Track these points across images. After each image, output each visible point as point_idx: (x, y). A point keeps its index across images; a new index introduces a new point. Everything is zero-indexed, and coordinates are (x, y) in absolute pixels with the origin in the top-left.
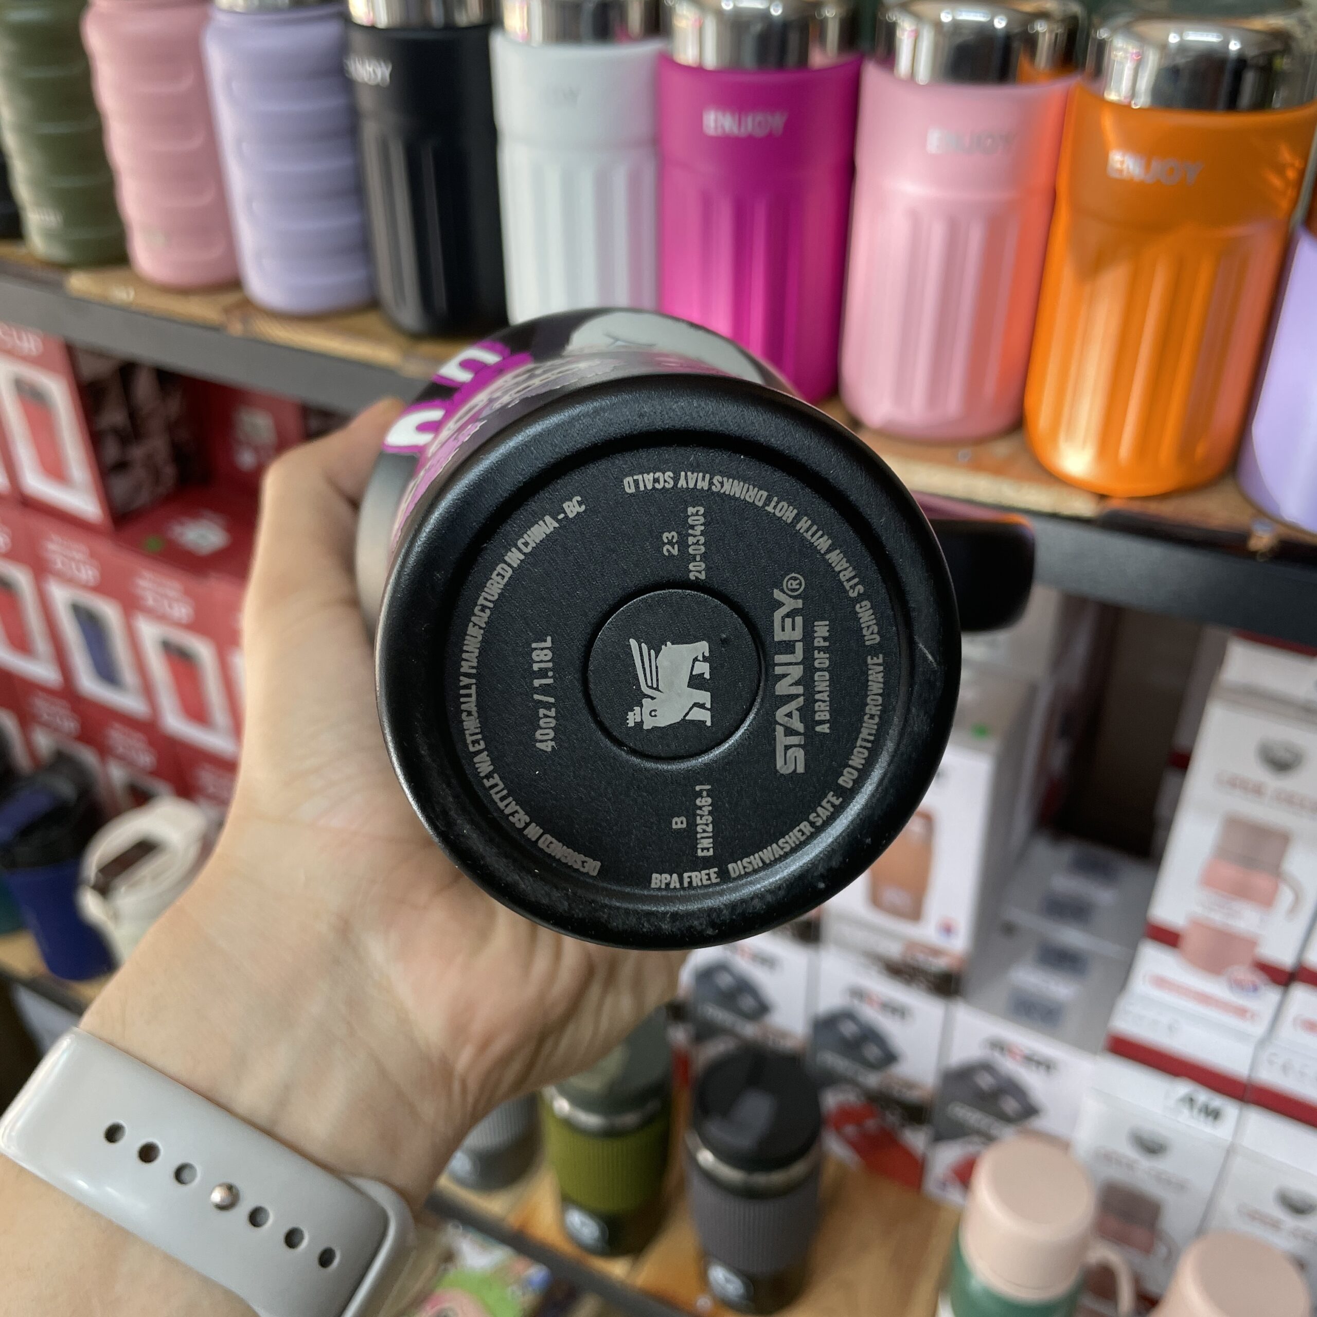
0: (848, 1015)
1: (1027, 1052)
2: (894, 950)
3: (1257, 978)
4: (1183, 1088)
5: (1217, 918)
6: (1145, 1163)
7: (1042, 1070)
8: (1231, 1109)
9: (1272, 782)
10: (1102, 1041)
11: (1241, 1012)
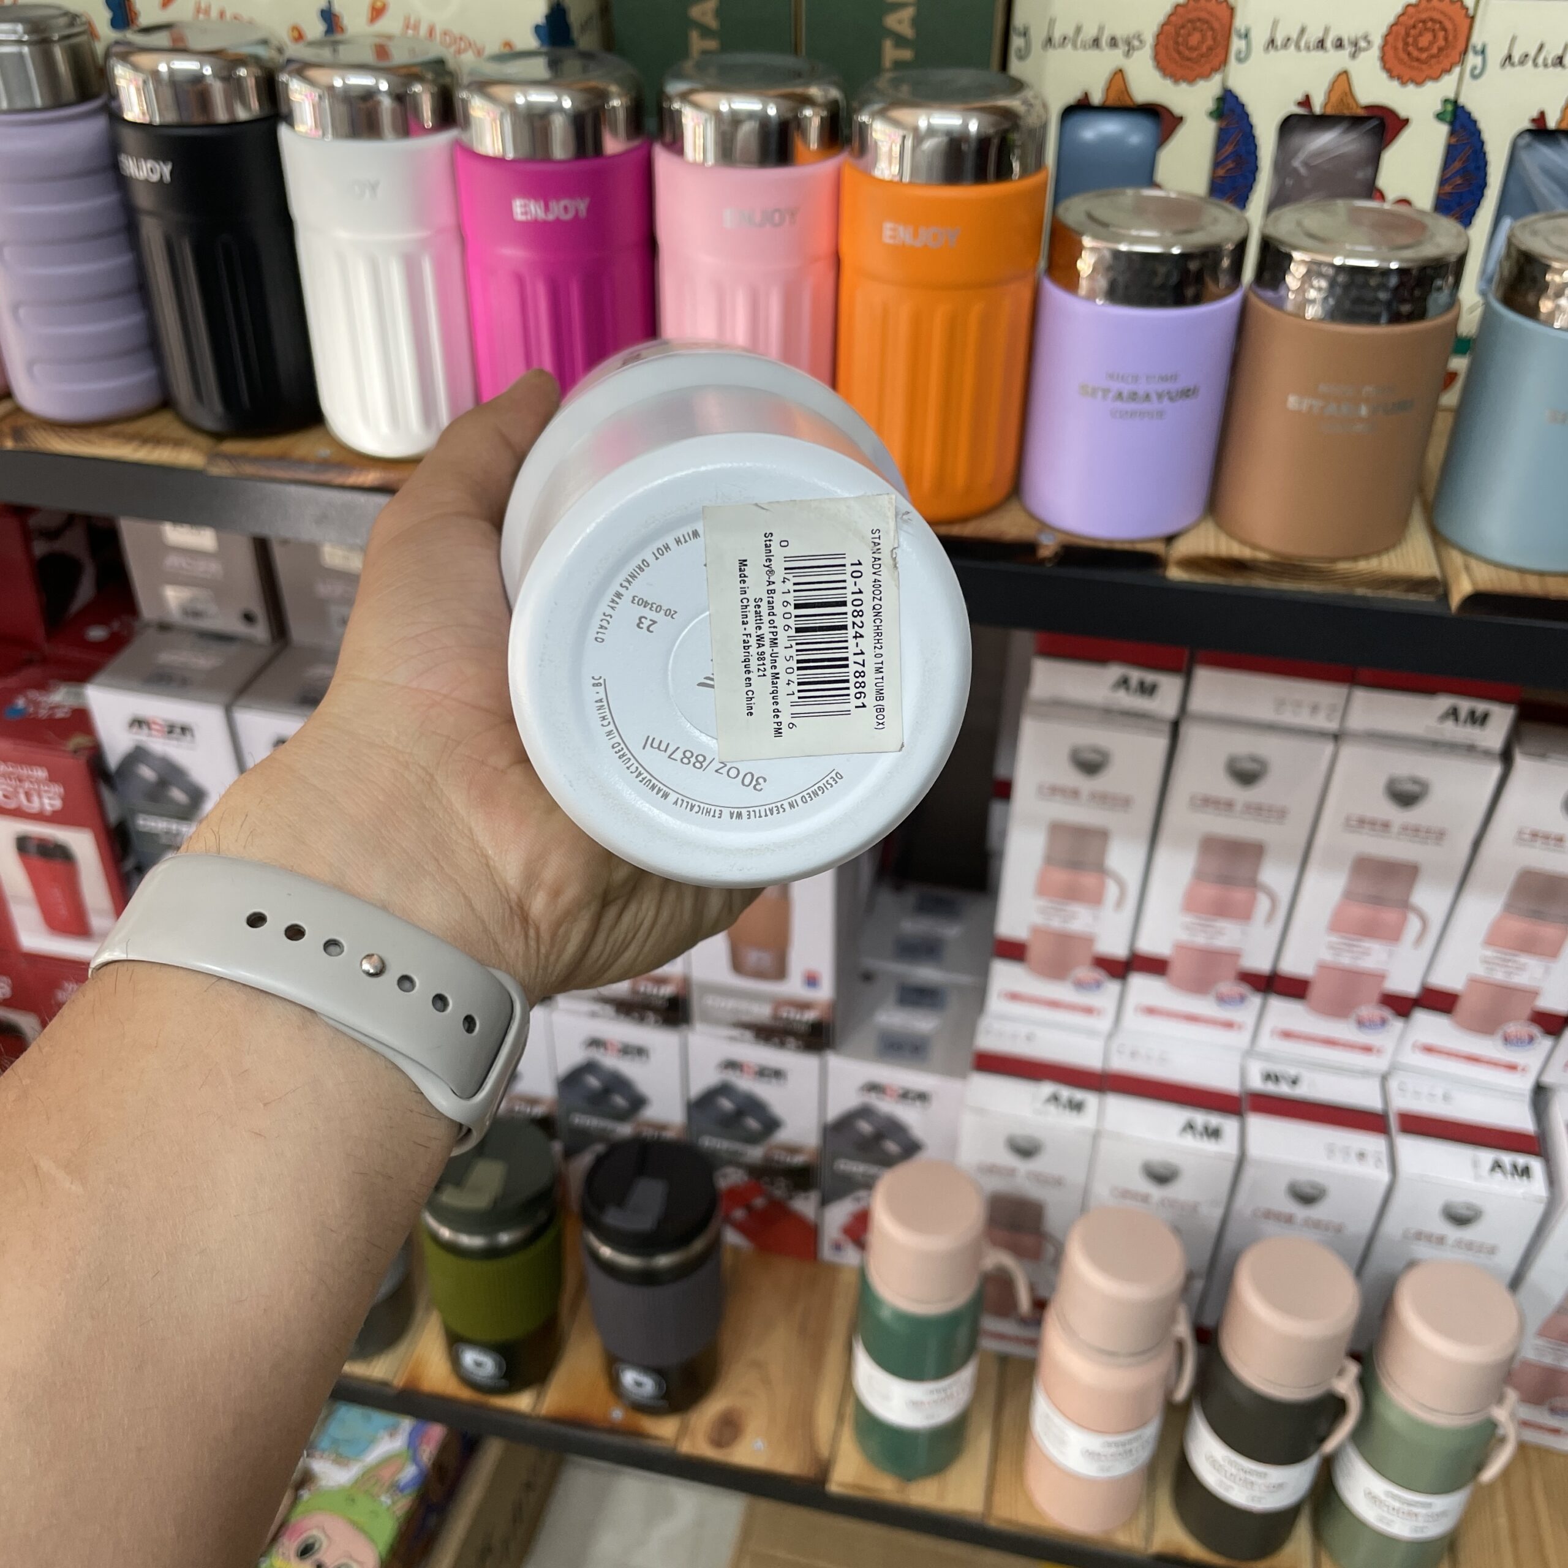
0: (725, 1089)
1: (901, 1092)
2: (762, 1012)
3: (1098, 974)
4: (1047, 1088)
5: (1056, 923)
6: (1022, 1166)
7: (918, 1103)
8: (1091, 1099)
9: (1086, 784)
10: (969, 1060)
11: (1089, 1011)
